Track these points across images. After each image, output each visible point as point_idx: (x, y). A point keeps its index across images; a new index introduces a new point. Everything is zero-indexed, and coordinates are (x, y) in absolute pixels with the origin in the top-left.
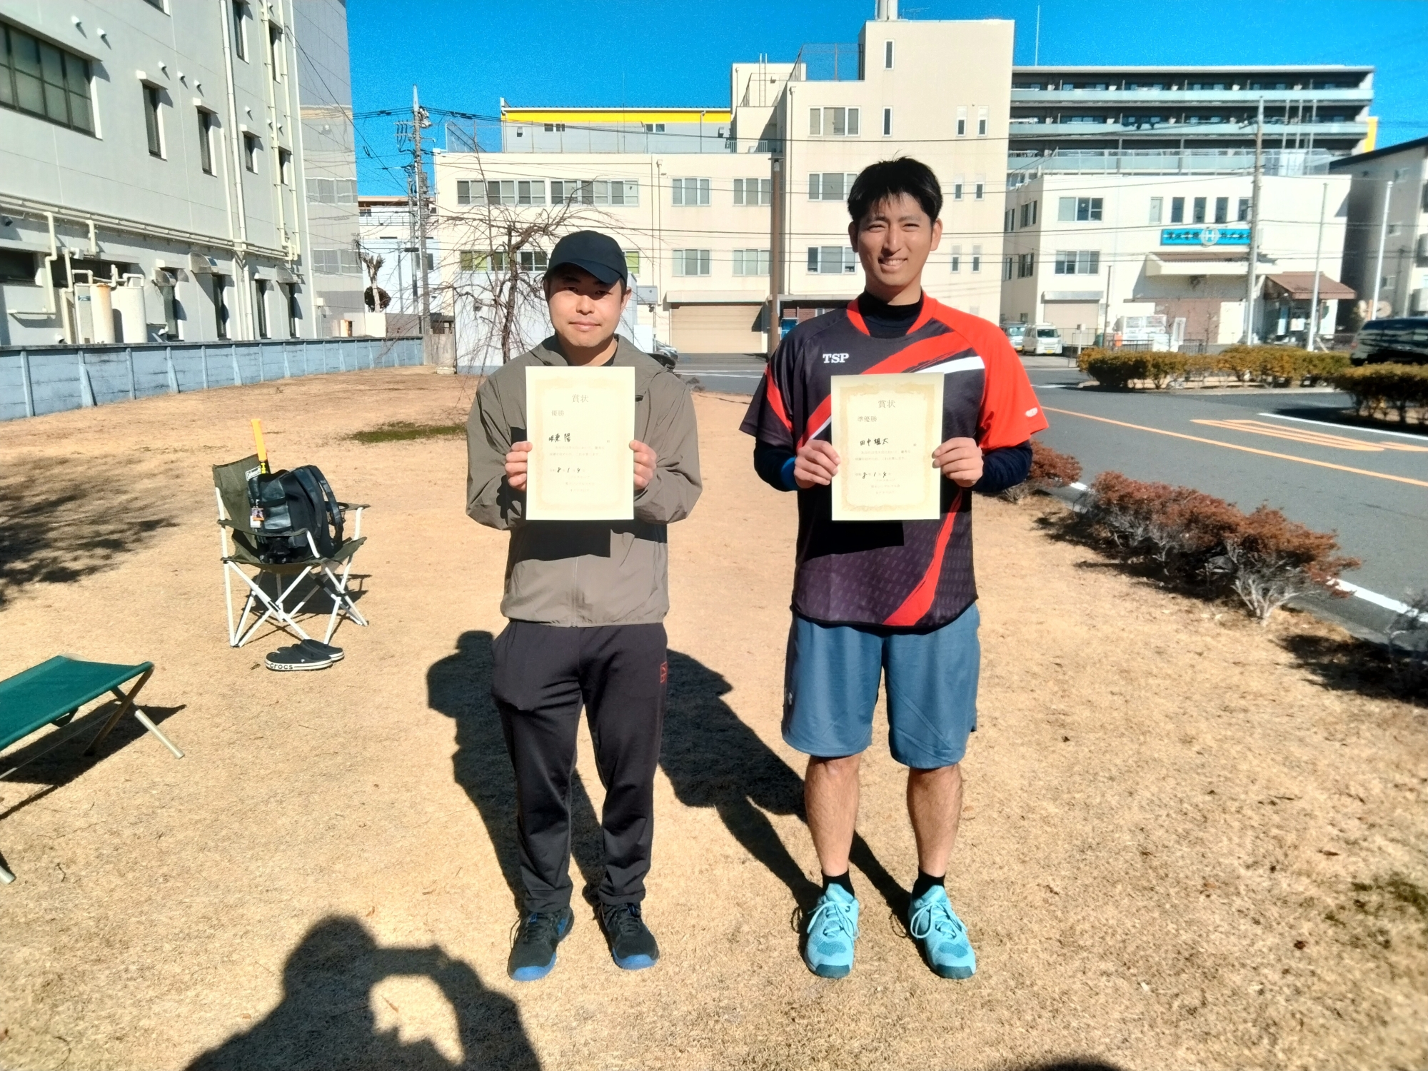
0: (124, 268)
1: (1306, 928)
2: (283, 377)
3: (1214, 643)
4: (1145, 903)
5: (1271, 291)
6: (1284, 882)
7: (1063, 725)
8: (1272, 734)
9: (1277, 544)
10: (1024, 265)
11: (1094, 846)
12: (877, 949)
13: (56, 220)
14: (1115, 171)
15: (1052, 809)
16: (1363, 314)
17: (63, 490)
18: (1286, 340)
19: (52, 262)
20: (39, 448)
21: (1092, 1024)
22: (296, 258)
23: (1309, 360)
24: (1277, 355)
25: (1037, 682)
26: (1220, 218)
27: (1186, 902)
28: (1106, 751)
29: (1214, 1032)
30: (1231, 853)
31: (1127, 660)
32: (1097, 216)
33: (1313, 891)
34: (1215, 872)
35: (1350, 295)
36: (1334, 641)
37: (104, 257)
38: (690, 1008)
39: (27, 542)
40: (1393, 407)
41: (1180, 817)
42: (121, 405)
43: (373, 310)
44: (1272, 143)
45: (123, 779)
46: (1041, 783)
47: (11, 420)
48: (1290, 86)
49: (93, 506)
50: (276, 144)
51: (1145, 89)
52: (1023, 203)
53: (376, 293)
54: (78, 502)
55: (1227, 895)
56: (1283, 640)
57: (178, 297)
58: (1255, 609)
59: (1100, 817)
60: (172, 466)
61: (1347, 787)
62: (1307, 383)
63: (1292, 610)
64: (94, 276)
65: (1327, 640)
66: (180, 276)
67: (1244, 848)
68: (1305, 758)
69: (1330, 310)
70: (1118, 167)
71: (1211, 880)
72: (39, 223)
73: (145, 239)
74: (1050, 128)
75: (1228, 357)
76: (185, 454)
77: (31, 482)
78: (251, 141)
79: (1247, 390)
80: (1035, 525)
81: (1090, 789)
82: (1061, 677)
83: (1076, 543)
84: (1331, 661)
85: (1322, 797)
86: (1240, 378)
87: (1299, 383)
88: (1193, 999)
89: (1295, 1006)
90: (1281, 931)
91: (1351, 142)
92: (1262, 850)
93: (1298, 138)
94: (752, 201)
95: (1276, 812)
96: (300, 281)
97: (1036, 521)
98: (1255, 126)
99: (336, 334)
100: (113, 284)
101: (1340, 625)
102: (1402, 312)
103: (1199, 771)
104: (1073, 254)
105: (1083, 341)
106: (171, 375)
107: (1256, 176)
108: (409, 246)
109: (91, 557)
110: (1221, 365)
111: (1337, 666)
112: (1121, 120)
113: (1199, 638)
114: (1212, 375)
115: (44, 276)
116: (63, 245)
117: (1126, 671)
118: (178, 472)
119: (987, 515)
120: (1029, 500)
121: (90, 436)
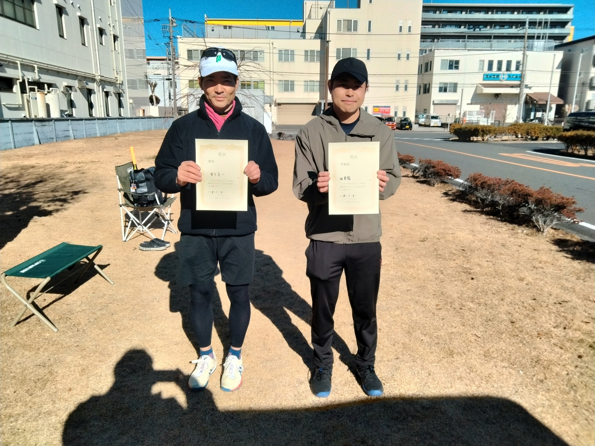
0: (50, 85)
1: (582, 350)
2: (117, 133)
3: (525, 242)
4: (515, 341)
5: (528, 100)
6: (570, 333)
7: (470, 273)
8: (555, 277)
9: (551, 201)
10: (426, 88)
11: (491, 320)
12: (412, 358)
13: (21, 64)
14: (464, 49)
15: (472, 305)
16: (567, 110)
17: (37, 178)
18: (534, 121)
19: (20, 83)
20: (21, 161)
21: (503, 386)
22: (121, 82)
23: (546, 129)
24: (533, 127)
25: (456, 257)
26: (508, 69)
27: (532, 340)
28: (490, 283)
29: (551, 389)
30: (547, 322)
31: (491, 249)
32: (457, 68)
33: (582, 337)
34: (541, 329)
35: (561, 102)
36: (574, 241)
37: (41, 81)
38: (342, 379)
39: (26, 199)
40: (582, 149)
41: (524, 309)
42: (51, 144)
43: (153, 105)
44: (531, 37)
45: (91, 292)
46: (466, 295)
47: (6, 150)
48: (538, 13)
49: (51, 185)
50: (112, 33)
51: (477, 14)
52: (426, 62)
53: (154, 98)
54: (44, 183)
55: (548, 338)
56: (553, 241)
57: (72, 98)
58: (540, 228)
59: (492, 308)
60: (80, 169)
61: (589, 297)
62: (545, 139)
63: (555, 229)
64: (38, 89)
65: (571, 241)
66: (73, 89)
67: (551, 320)
68: (570, 286)
69: (553, 108)
70: (465, 47)
71: (541, 333)
72: (14, 66)
73: (58, 74)
74: (437, 30)
75: (513, 127)
76: (84, 164)
77: (21, 175)
78: (101, 32)
79: (520, 142)
80: (443, 195)
81: (486, 298)
82: (465, 255)
83: (462, 202)
84: (574, 249)
85: (580, 301)
86: (517, 137)
87: (542, 139)
88: (541, 376)
89: (581, 379)
90: (572, 352)
91: (563, 37)
92: (559, 321)
93: (542, 35)
94: (312, 60)
95: (562, 307)
96: (123, 92)
97: (443, 194)
98: (525, 30)
99: (138, 115)
100: (46, 93)
101: (576, 235)
102: (583, 109)
103: (528, 291)
104: (447, 84)
105: (450, 121)
106: (71, 132)
107: (524, 51)
108: (167, 78)
109: (56, 205)
110: (510, 131)
111: (577, 251)
112: (467, 27)
113: (518, 240)
114: (505, 135)
115: (16, 88)
116: (24, 75)
117: (491, 253)
118: (83, 171)
119: (422, 191)
120: (439, 185)
121: (41, 156)
